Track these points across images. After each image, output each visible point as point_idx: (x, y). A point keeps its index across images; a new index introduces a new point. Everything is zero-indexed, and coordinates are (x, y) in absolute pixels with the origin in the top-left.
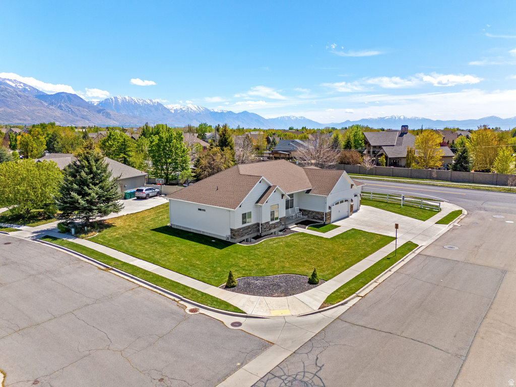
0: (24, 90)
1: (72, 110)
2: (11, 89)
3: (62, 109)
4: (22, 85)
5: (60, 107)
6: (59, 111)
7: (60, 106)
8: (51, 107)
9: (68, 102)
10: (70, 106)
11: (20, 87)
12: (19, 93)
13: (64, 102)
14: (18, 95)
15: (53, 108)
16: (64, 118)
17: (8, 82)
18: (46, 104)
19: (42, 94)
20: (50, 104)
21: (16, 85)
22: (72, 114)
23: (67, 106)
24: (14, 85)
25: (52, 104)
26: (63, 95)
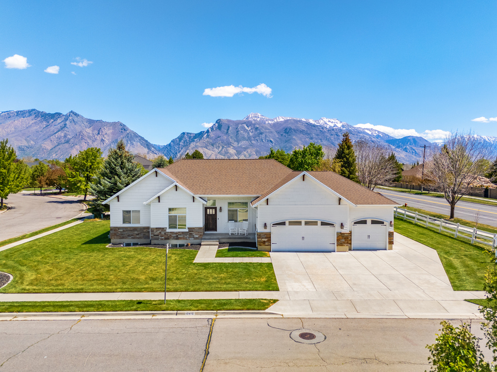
0: (378, 136)
1: (415, 151)
2: (368, 136)
3: (407, 151)
4: (377, 132)
5: (406, 150)
6: (404, 153)
7: (406, 148)
8: (397, 150)
9: (414, 144)
10: (414, 148)
11: (375, 134)
12: (373, 139)
13: (410, 145)
14: (373, 141)
15: (399, 150)
16: (408, 159)
17: (366, 131)
18: (393, 147)
19: (392, 139)
20: (397, 147)
21: (372, 133)
22: (415, 155)
23: (412, 148)
24: (370, 133)
25: (398, 147)
26: (409, 138)
